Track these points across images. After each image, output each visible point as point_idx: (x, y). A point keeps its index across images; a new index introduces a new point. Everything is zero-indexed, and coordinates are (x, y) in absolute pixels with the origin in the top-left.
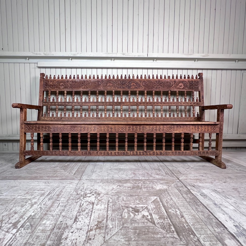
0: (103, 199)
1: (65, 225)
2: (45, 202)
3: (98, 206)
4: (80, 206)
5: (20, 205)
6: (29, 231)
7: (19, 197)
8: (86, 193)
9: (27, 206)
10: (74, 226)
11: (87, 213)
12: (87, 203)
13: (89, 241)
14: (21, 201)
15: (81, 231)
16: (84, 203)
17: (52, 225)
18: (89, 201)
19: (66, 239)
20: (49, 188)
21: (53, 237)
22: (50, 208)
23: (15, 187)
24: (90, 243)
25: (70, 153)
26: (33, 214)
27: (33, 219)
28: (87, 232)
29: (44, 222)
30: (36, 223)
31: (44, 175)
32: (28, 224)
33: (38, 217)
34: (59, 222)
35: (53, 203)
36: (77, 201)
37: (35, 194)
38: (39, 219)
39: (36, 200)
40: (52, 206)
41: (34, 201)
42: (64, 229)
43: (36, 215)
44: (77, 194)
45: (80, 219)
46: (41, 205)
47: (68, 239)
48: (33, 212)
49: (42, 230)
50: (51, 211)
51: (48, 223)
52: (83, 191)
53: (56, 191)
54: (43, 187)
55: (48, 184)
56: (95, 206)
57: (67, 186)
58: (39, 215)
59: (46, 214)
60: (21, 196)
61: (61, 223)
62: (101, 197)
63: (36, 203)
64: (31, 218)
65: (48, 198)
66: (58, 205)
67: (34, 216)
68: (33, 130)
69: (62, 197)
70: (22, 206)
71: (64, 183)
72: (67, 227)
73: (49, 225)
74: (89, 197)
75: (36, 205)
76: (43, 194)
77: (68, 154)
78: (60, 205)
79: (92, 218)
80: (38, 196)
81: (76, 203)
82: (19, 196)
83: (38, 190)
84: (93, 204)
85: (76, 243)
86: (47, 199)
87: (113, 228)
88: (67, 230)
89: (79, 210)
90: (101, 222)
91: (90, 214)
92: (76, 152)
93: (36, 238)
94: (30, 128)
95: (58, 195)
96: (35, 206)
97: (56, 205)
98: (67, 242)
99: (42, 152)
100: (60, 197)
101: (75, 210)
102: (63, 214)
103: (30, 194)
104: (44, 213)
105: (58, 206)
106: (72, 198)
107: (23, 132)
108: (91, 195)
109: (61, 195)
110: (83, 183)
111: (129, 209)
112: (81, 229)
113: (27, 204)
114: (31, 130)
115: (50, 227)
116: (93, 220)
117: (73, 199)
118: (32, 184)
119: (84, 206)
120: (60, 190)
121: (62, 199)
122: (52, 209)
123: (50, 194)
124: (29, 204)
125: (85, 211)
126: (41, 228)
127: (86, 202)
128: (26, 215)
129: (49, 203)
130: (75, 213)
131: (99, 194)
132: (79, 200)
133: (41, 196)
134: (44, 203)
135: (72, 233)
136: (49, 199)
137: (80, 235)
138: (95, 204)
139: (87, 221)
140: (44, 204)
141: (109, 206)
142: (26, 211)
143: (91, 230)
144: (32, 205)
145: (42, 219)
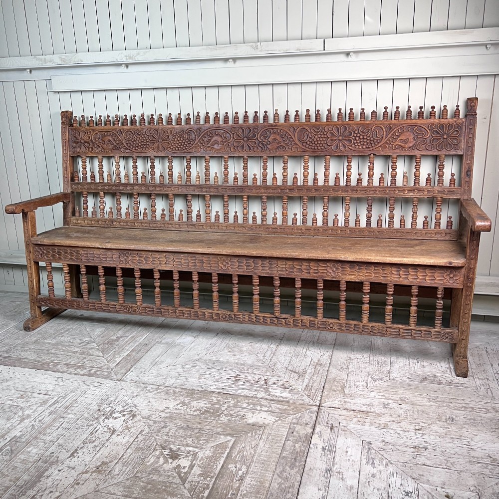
0: (134, 427)
1: (56, 459)
2: (43, 417)
3: (119, 437)
4: (91, 434)
5: (6, 417)
6: (8, 457)
7: (9, 402)
8: (115, 409)
9: (15, 420)
10: (67, 462)
11: (95, 446)
12: (106, 429)
13: (75, 486)
14: (9, 410)
15: (72, 471)
16: (101, 429)
17: (38, 455)
18: (111, 426)
19: (48, 477)
20: (60, 390)
21: (33, 472)
22: (46, 428)
23: (7, 381)
24: (75, 489)
25: (121, 308)
26: (18, 434)
27: (17, 442)
28: (80, 474)
29: (29, 450)
30: (19, 449)
31: (61, 360)
32: (8, 448)
33: (24, 440)
34: (48, 453)
35: (54, 420)
36: (91, 423)
37: (32, 400)
38: (25, 444)
39: (31, 411)
40: (50, 426)
41: (27, 412)
42: (52, 463)
43: (23, 437)
44: (99, 410)
45: (80, 454)
46: (35, 422)
47: (50, 479)
48: (20, 432)
49: (23, 460)
50: (44, 434)
51: (34, 451)
52: (111, 405)
53: (67, 399)
54: (49, 387)
55: (61, 383)
56: (114, 436)
57: (90, 392)
58: (27, 437)
59: (36, 438)
60: (11, 400)
61: (52, 454)
62: (133, 423)
63: (29, 416)
64: (15, 440)
65: (49, 411)
66: (59, 425)
67: (19, 437)
68: (49, 256)
69: (72, 412)
70: (8, 419)
71: (88, 384)
72: (57, 461)
73: (34, 455)
74: (116, 418)
75: (28, 420)
76: (45, 402)
77: (118, 310)
78: (62, 425)
79: (98, 455)
80: (36, 404)
81: (88, 427)
82: (8, 399)
83: (40, 392)
84: (114, 431)
85: (57, 485)
86: (47, 412)
87: (118, 475)
88: (54, 467)
89: (86, 439)
90: (107, 463)
91: (98, 448)
92: (132, 307)
93: (13, 469)
94: (44, 253)
95: (67, 408)
96: (25, 421)
97: (57, 424)
98: (48, 481)
99: (69, 301)
100: (69, 411)
101: (81, 438)
102: (60, 441)
103: (24, 400)
104: (34, 435)
105: (59, 427)
106: (86, 415)
107: (32, 259)
108: (120, 415)
109: (72, 408)
110: (121, 388)
111: (163, 451)
112: (73, 469)
113: (17, 416)
114: (45, 257)
115: (34, 458)
116: (97, 459)
117: (86, 419)
118: (35, 379)
119: (97, 433)
120: (74, 399)
121: (71, 416)
122: (48, 431)
123: (55, 404)
124: (19, 416)
125: (94, 441)
126: (22, 457)
127: (105, 426)
128: (9, 434)
129: (48, 420)
130: (78, 443)
131: (134, 416)
132: (96, 421)
133: (41, 405)
134: (40, 418)
135: (60, 471)
136: (51, 413)
137: (68, 476)
138: (116, 433)
139: (87, 459)
140: (40, 421)
141: (136, 440)
142: (10, 428)
143: (87, 472)
144: (22, 420)
145: (28, 443)
